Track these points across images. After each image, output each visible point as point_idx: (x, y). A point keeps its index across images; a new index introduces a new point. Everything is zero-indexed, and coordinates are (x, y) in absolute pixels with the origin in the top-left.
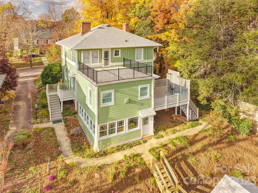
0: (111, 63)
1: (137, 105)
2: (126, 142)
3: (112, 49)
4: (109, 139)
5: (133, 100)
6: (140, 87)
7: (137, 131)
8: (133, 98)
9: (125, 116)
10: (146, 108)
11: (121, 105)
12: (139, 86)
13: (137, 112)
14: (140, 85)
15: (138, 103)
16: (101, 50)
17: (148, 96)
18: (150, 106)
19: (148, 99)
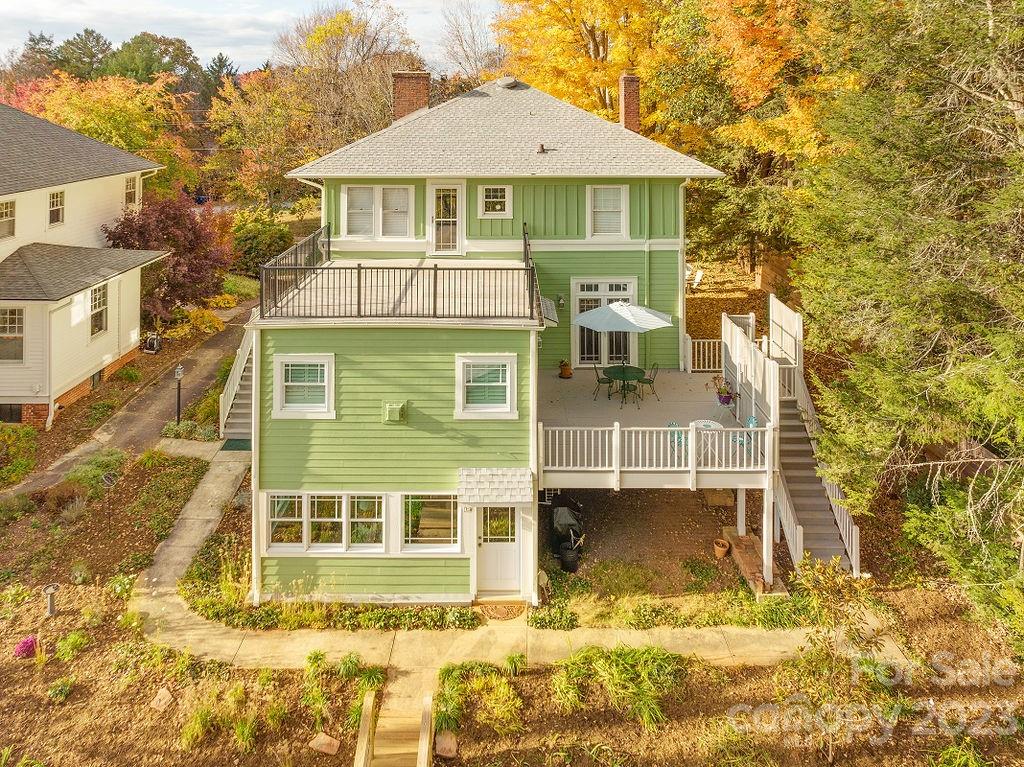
0: (466, 242)
1: (448, 441)
2: (389, 596)
3: (472, 183)
4: (312, 564)
5: (426, 412)
6: (460, 360)
7: (449, 563)
8: (427, 404)
9: (387, 479)
10: (499, 462)
11: (367, 426)
12: (456, 354)
13: (446, 472)
14: (462, 349)
15: (451, 434)
16: (420, 184)
17: (504, 410)
18: (517, 458)
19: (506, 422)
